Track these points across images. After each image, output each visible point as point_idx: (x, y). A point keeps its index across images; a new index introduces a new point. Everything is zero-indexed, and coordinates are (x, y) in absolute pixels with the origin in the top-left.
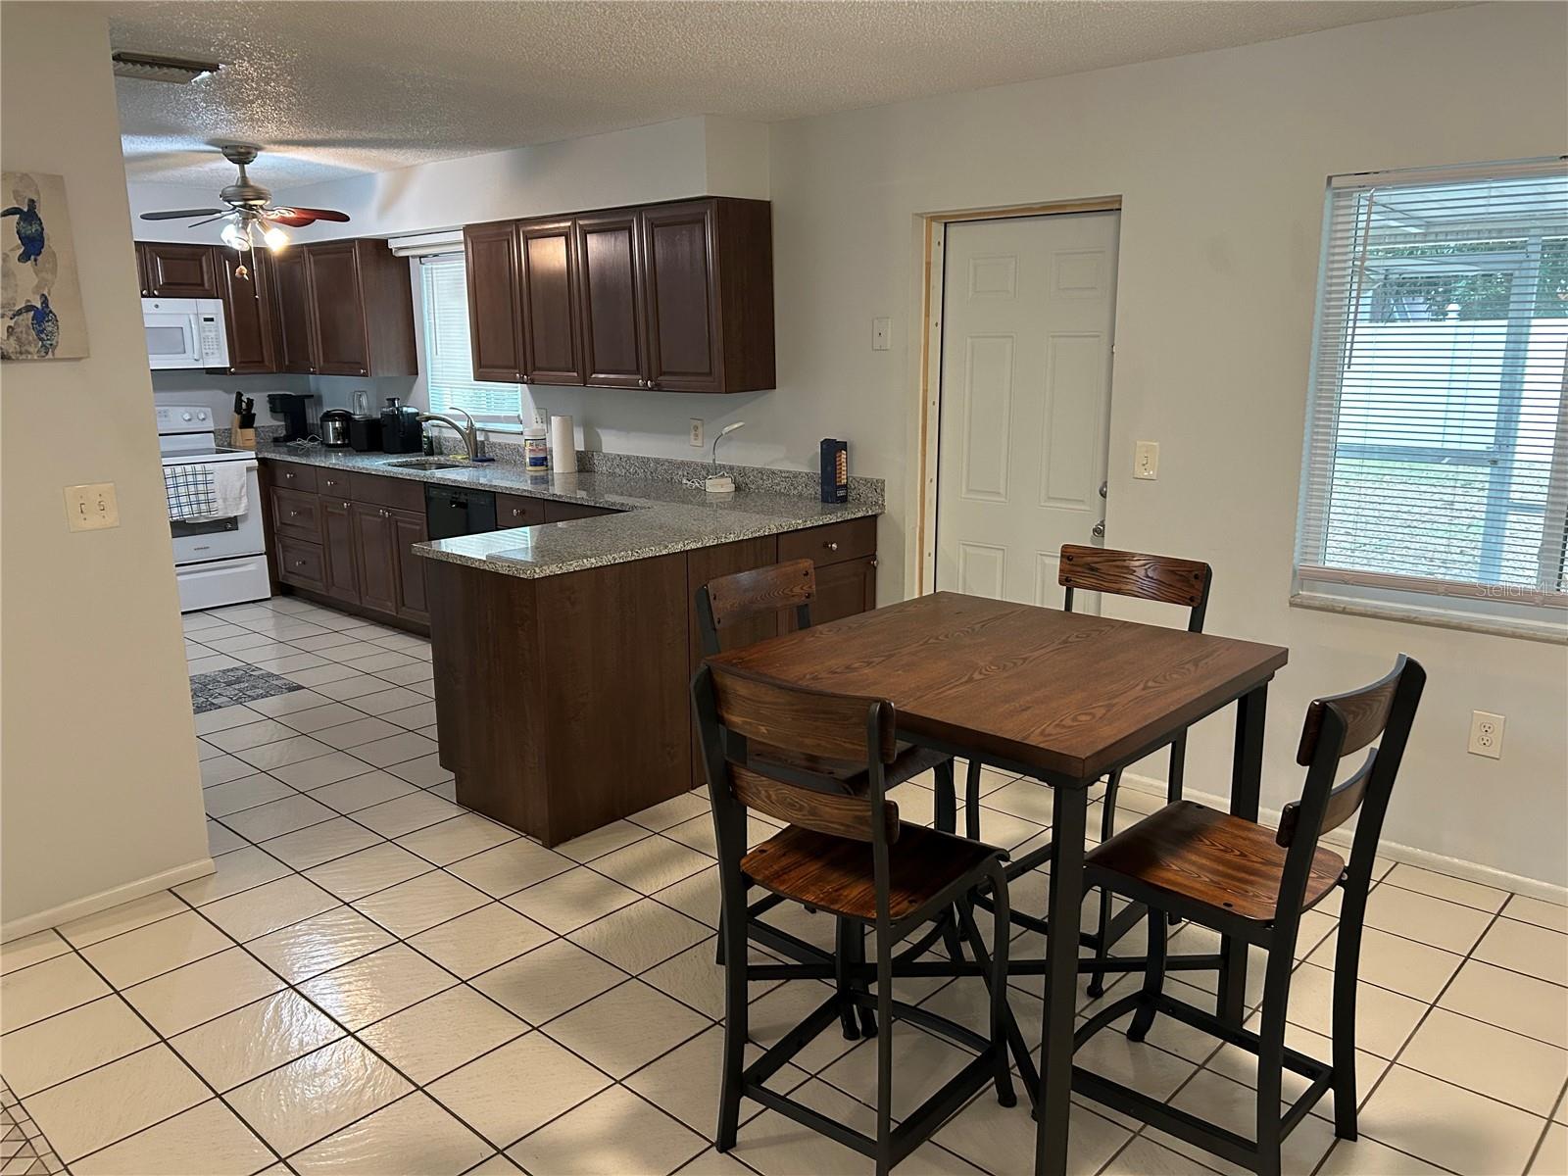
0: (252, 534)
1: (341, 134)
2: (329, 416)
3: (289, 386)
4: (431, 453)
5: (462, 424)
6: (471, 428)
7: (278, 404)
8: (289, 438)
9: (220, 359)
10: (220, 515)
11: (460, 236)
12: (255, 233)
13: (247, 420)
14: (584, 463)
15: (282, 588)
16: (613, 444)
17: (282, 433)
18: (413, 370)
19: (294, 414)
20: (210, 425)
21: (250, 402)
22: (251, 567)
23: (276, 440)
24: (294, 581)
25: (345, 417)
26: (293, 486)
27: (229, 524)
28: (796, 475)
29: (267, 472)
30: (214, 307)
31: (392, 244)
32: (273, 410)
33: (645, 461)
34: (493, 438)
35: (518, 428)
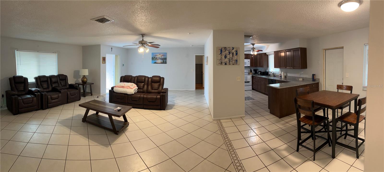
0: (251, 83)
1: (263, 42)
2: (259, 72)
3: (255, 68)
4: (269, 76)
5: (273, 73)
6: (274, 73)
7: (254, 70)
8: (255, 74)
9: (249, 65)
10: (248, 81)
11: (274, 52)
12: (254, 53)
13: (251, 72)
14: (285, 77)
15: (253, 89)
16: (289, 75)
17: (254, 73)
18: (268, 67)
19: (256, 71)
20: (248, 72)
21: (252, 70)
22: (250, 87)
23: (254, 74)
24: (254, 88)
25: (261, 72)
26: (255, 79)
27: (248, 82)
28: (310, 78)
29: (253, 77)
30: (249, 60)
31: (267, 53)
32: (254, 71)
33: (292, 77)
34: (276, 74)
35: (279, 73)
